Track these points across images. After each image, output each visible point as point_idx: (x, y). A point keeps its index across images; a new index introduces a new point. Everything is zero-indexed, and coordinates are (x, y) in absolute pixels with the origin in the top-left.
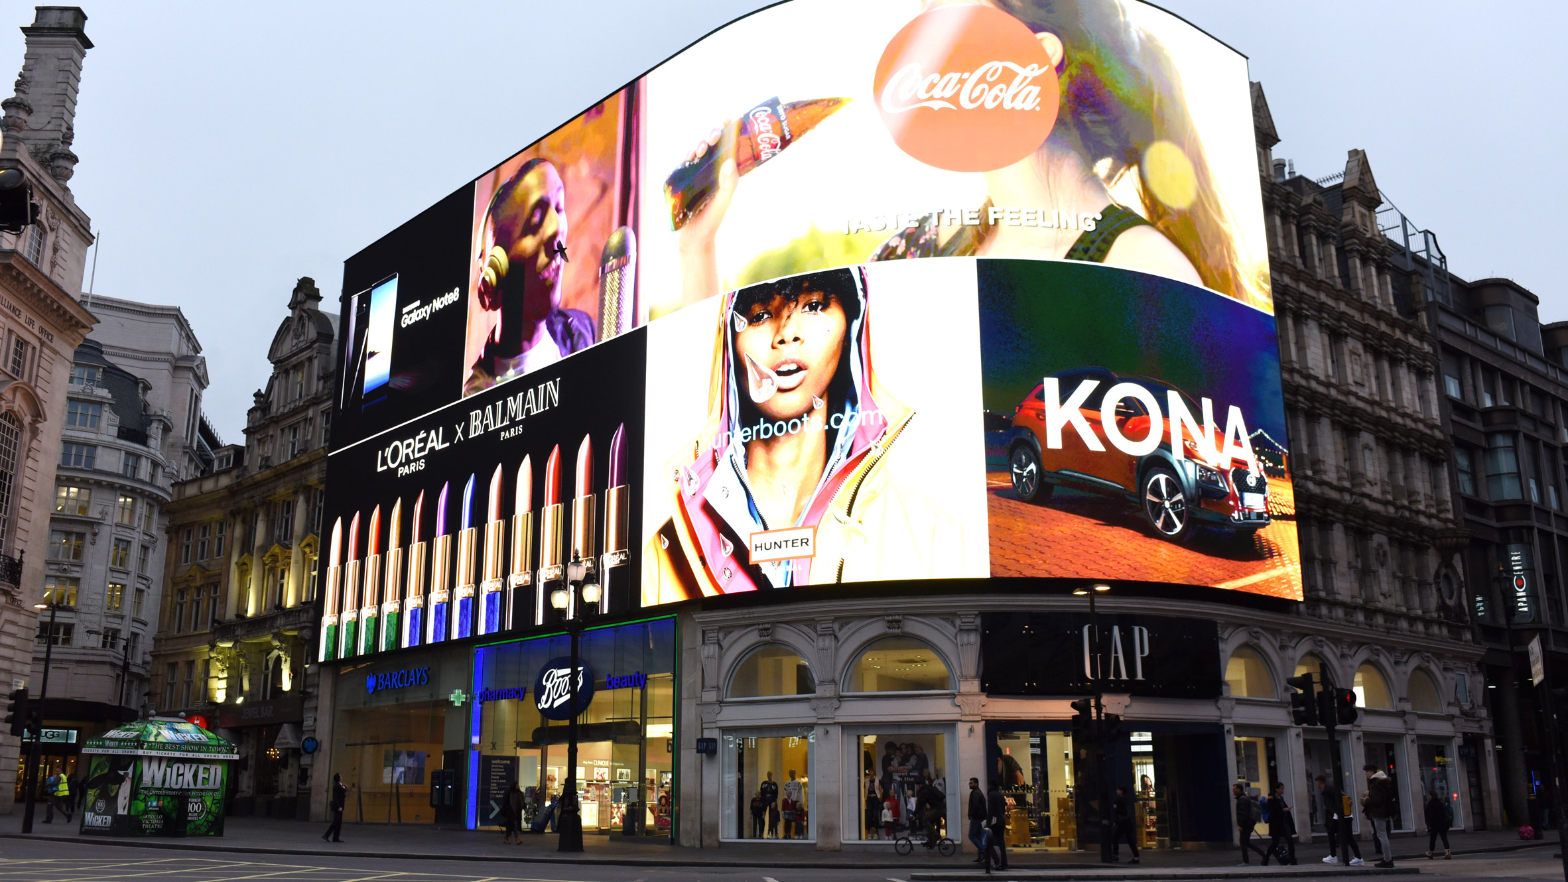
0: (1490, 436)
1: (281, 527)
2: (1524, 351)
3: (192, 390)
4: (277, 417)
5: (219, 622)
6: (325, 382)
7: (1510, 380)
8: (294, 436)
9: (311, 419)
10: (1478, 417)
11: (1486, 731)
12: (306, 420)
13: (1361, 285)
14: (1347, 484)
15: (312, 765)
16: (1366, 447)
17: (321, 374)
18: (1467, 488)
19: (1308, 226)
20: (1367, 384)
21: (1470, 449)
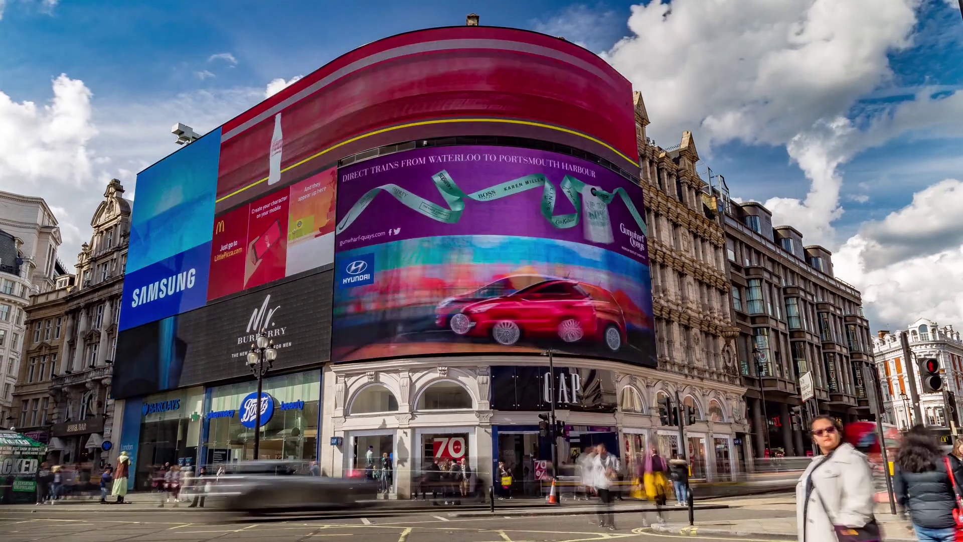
0: (748, 280)
1: (96, 321)
2: (765, 239)
3: (51, 245)
4: (95, 258)
5: (56, 376)
6: (124, 238)
7: (758, 253)
8: (105, 269)
9: (115, 259)
10: (743, 271)
11: (747, 431)
12: (112, 260)
13: (688, 200)
14: (680, 302)
15: (108, 457)
16: (689, 283)
17: (122, 234)
18: (737, 307)
19: (663, 168)
20: (690, 251)
21: (739, 287)
